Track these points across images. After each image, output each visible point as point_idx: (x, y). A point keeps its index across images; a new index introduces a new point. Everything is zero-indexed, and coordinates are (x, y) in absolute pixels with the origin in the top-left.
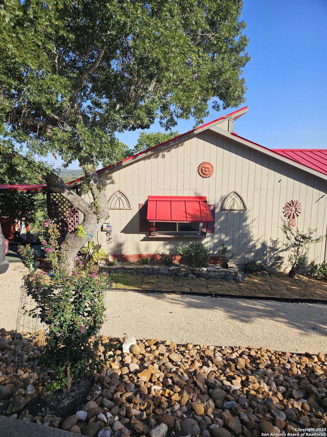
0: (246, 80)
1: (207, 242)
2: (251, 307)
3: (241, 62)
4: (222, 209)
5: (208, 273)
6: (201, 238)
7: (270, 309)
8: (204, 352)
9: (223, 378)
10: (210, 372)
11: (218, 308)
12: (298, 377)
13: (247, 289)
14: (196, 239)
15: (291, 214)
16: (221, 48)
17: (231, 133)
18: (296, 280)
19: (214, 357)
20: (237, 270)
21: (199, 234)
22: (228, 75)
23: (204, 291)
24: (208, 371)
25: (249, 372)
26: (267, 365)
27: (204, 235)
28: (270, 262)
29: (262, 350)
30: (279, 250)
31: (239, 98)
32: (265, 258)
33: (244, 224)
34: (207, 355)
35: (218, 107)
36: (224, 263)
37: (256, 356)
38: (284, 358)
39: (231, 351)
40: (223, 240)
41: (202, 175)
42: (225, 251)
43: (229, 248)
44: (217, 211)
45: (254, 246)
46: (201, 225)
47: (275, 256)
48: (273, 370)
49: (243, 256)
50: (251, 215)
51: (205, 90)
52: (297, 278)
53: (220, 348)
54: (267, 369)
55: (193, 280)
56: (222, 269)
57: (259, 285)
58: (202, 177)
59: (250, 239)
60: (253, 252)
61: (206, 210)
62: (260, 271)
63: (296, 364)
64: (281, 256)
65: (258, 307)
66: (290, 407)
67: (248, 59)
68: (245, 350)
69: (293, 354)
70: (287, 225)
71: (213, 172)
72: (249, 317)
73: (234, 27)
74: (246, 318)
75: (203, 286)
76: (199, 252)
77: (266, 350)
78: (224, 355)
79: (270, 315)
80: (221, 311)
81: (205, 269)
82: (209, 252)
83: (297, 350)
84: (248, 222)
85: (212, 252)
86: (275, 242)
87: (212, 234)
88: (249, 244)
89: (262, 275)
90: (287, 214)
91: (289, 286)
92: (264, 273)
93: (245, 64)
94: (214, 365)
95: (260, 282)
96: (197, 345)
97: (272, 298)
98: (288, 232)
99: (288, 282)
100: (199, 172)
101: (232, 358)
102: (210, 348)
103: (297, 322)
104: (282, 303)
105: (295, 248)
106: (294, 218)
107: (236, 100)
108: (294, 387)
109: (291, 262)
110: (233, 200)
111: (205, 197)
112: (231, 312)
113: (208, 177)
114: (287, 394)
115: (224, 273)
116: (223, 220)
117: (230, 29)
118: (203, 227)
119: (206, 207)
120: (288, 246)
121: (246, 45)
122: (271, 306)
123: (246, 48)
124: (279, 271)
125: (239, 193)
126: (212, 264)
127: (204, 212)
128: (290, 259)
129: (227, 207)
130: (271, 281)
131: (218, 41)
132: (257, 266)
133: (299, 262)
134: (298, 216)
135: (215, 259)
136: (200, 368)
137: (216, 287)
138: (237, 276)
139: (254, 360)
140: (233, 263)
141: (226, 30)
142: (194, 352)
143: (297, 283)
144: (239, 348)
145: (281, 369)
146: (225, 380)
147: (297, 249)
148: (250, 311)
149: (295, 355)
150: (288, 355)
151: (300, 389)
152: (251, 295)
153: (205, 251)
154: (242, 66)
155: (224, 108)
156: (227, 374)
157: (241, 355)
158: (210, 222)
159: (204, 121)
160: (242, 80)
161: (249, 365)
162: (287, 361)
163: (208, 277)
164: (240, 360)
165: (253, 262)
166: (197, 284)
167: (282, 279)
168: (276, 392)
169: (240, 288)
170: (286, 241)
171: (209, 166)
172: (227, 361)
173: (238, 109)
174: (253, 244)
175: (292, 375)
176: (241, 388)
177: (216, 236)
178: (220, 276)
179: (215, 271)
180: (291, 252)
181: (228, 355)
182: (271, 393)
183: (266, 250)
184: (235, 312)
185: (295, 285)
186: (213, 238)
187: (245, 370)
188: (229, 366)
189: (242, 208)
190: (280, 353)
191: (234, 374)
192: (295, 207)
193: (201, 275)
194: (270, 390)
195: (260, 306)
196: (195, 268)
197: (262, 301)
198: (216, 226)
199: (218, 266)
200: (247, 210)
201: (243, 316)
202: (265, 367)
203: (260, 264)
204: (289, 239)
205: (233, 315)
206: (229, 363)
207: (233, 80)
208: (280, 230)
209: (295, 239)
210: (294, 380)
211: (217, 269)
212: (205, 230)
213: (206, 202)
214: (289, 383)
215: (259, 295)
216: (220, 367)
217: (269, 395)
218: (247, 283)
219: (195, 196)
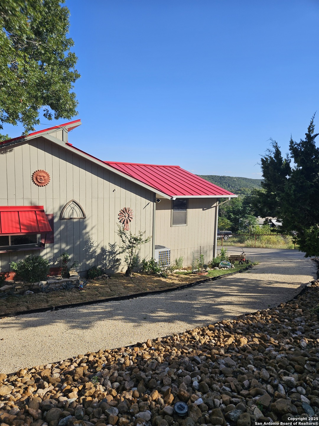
0: (76, 95)
1: (46, 254)
2: (92, 312)
3: (71, 77)
4: (61, 218)
5: (48, 286)
6: (39, 250)
7: (109, 310)
8: (39, 374)
9: (59, 394)
10: (46, 394)
11: (58, 321)
12: (131, 369)
13: (89, 294)
14: (33, 252)
15: (125, 219)
16: (50, 59)
17: (66, 143)
18: (131, 278)
19: (51, 376)
20: (78, 277)
21: (37, 246)
22: (58, 87)
23: (44, 305)
24: (43, 394)
25: (87, 379)
26: (104, 366)
27: (42, 246)
28: (109, 265)
29: (100, 352)
30: (117, 253)
31: (71, 111)
32: (105, 262)
33: (84, 231)
34: (44, 376)
35: (50, 116)
36: (65, 273)
37: (94, 361)
38: (120, 353)
39: (69, 364)
40: (63, 249)
41: (37, 183)
42: (66, 260)
43: (70, 257)
44: (56, 220)
45: (94, 252)
46: (39, 236)
47: (114, 259)
48: (109, 369)
49: (84, 263)
50: (90, 223)
51: (34, 98)
52: (132, 276)
53: (58, 364)
54: (104, 370)
55: (31, 296)
56: (63, 280)
57: (100, 288)
58: (37, 185)
59: (91, 245)
60: (94, 258)
61: (44, 220)
62: (101, 275)
63: (129, 356)
64: (119, 258)
65: (99, 311)
66: (123, 399)
67: (78, 76)
68: (84, 357)
69: (127, 347)
70: (122, 229)
71: (50, 181)
72: (90, 322)
73: (62, 42)
74: (87, 324)
75: (43, 301)
76: (37, 265)
77: (104, 351)
78: (62, 370)
79: (109, 315)
80: (61, 324)
81: (44, 282)
82: (49, 264)
83: (131, 343)
84: (88, 229)
85: (52, 263)
86: (113, 246)
87: (52, 245)
88: (90, 250)
89: (103, 279)
90: (122, 220)
91: (126, 285)
92: (104, 276)
93: (75, 80)
94: (50, 384)
95: (101, 286)
96: (33, 368)
97: (112, 298)
98: (123, 235)
99: (125, 281)
100: (33, 180)
101: (71, 370)
102: (47, 367)
103: (132, 316)
104: (120, 301)
105: (129, 250)
106: (128, 223)
107: (69, 112)
108: (126, 379)
109: (127, 262)
110: (72, 208)
111: (42, 207)
112: (73, 321)
113: (45, 186)
114: (121, 388)
115: (65, 283)
116: (63, 229)
117: (57, 43)
118: (41, 238)
119: (43, 217)
120: (124, 248)
121: (75, 62)
122: (110, 307)
123: (75, 65)
124: (117, 272)
125: (78, 202)
126: (52, 276)
127: (42, 222)
128: (126, 260)
129: (66, 215)
130: (111, 282)
131: (46, 51)
132: (98, 271)
133: (133, 262)
134: (130, 221)
135: (55, 270)
136: (34, 392)
137: (57, 299)
138: (79, 284)
139: (91, 365)
140: (75, 271)
141: (53, 42)
142: (28, 378)
143: (132, 281)
144: (78, 357)
145: (116, 365)
146: (62, 396)
147: (131, 250)
148: (90, 316)
149: (129, 348)
150: (123, 349)
151: (131, 379)
152: (92, 300)
153: (44, 263)
154: (73, 81)
155: (56, 118)
156: (64, 389)
157: (79, 365)
158: (48, 232)
159: (35, 128)
160: (73, 94)
161: (87, 372)
162: (122, 355)
163: (48, 290)
164: (78, 369)
165: (94, 267)
166: (35, 301)
167: (120, 279)
168: (111, 389)
169: (82, 296)
170: (122, 244)
171: (45, 175)
172: (64, 375)
173: (71, 121)
174: (93, 250)
175: (126, 368)
176: (77, 399)
177: (56, 246)
178: (61, 287)
179: (55, 283)
180: (126, 254)
181: (67, 368)
182: (106, 393)
183: (106, 254)
184: (76, 321)
185: (131, 282)
186: (52, 248)
187: (83, 379)
188: (66, 379)
189: (81, 216)
190: (117, 350)
191: (72, 387)
192: (128, 213)
193: (40, 289)
194: (105, 390)
195: (100, 309)
196: (32, 284)
197: (102, 304)
198: (56, 236)
199: (59, 277)
200: (87, 219)
201: (83, 323)
202: (102, 369)
203: (100, 268)
204: (124, 242)
205: (74, 324)
206: (67, 376)
207: (62, 93)
208: (116, 234)
209: (129, 242)
210: (127, 372)
211: (58, 280)
212: (43, 241)
213: (43, 211)
214: (123, 377)
215: (100, 298)
216: (56, 384)
217: (104, 396)
218: (88, 289)
219: (30, 205)
